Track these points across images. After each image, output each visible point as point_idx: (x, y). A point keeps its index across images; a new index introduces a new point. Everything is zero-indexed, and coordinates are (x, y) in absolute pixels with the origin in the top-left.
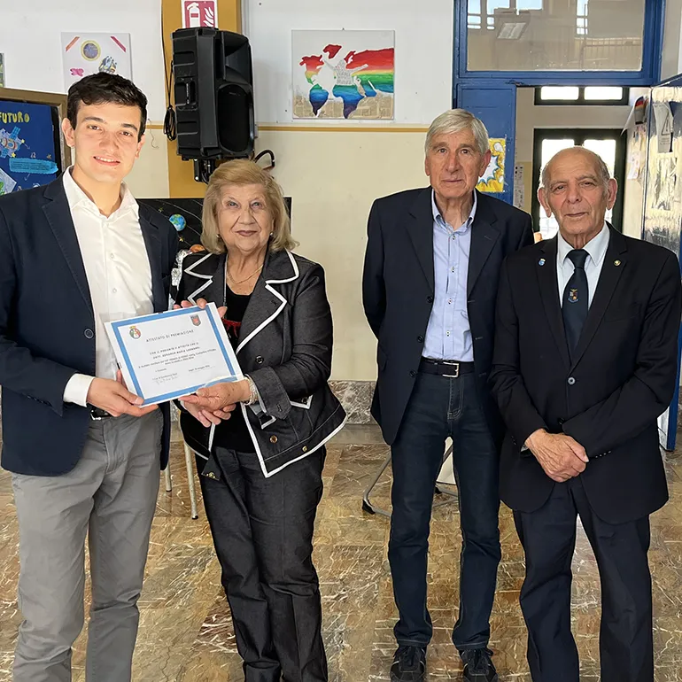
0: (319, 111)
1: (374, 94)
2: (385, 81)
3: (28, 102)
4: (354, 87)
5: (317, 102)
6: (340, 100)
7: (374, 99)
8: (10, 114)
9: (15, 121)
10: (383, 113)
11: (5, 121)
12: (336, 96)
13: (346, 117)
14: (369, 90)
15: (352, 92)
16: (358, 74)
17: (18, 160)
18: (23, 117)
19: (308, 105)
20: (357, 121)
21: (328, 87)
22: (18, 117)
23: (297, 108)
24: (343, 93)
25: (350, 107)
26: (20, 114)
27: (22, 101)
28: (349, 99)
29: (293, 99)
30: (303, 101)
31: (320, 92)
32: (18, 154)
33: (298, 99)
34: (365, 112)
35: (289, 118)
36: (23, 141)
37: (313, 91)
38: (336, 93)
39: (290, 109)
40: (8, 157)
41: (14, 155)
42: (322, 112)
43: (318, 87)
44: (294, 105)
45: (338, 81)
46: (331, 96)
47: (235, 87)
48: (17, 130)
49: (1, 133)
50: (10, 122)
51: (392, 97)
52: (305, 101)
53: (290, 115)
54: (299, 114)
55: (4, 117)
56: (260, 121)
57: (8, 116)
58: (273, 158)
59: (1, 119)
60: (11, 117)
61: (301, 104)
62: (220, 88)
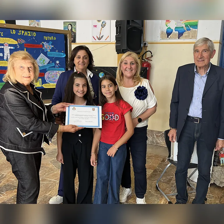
0: (169, 37)
1: (190, 30)
2: (194, 24)
3: (56, 33)
4: (183, 27)
5: (169, 33)
6: (177, 32)
7: (189, 31)
8: (48, 37)
9: (50, 39)
10: (192, 37)
11: (46, 39)
12: (176, 31)
13: (179, 39)
14: (188, 28)
15: (182, 30)
16: (184, 22)
17: (51, 52)
18: (53, 38)
20: (183, 40)
21: (173, 28)
22: (51, 38)
23: (162, 36)
24: (179, 30)
25: (180, 35)
26: (52, 37)
27: (53, 33)
28: (180, 32)
30: (164, 33)
32: (51, 51)
33: (162, 32)
34: (186, 37)
35: (159, 40)
36: (53, 46)
37: (168, 30)
38: (176, 30)
39: (159, 36)
40: (47, 51)
41: (49, 51)
42: (170, 37)
43: (169, 28)
44: (161, 35)
45: (177, 25)
46: (174, 31)
48: (51, 42)
49: (45, 43)
50: (48, 39)
51: (197, 30)
52: (165, 33)
53: (159, 38)
54: (162, 38)
55: (46, 38)
56: (149, 41)
57: (47, 38)
58: (151, 54)
59: (45, 38)
60: (49, 38)
61: (163, 34)
62: (129, 28)
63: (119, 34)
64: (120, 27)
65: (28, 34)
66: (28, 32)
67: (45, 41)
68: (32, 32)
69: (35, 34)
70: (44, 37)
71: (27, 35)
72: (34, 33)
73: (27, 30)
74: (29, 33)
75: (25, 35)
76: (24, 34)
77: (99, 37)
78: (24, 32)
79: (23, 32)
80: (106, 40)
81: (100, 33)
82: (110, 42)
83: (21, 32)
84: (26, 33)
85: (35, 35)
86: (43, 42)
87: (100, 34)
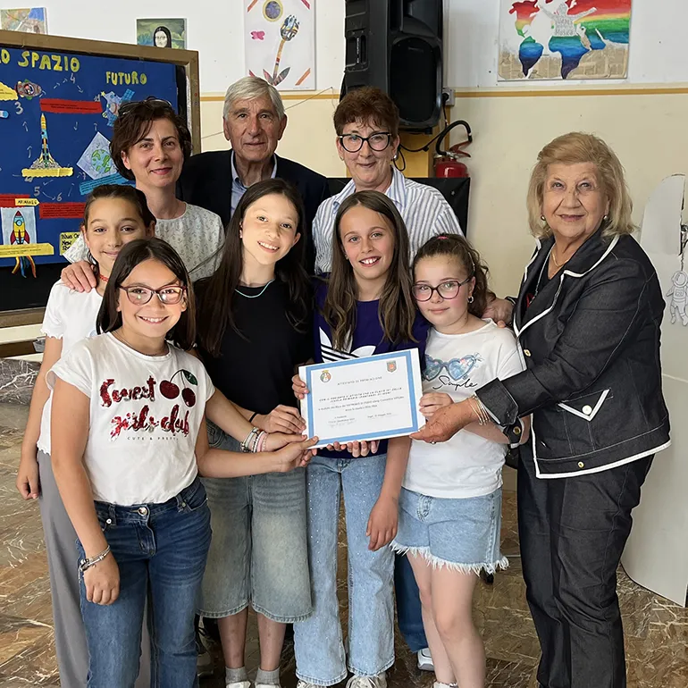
0: (530, 71)
1: (602, 46)
2: (619, 28)
3: (146, 60)
4: (577, 38)
5: (528, 59)
6: (558, 55)
7: (602, 52)
8: (121, 75)
9: (128, 82)
10: (612, 71)
11: (115, 83)
12: (553, 51)
13: (564, 78)
14: (595, 40)
15: (574, 45)
16: (583, 21)
18: (139, 77)
19: (516, 63)
20: (579, 82)
21: (543, 40)
22: (132, 78)
23: (503, 68)
24: (561, 45)
25: (569, 64)
26: (135, 74)
27: (137, 59)
28: (569, 54)
29: (500, 56)
30: (510, 59)
31: (532, 46)
33: (505, 56)
34: (589, 70)
35: (492, 81)
37: (525, 46)
38: (554, 46)
39: (495, 69)
42: (534, 72)
43: (530, 41)
44: (500, 64)
45: (556, 32)
46: (546, 51)
47: (416, 40)
48: (129, 93)
49: (108, 97)
50: (121, 83)
51: (626, 49)
52: (514, 59)
53: (494, 77)
54: (505, 75)
55: (114, 78)
56: (458, 86)
57: (119, 77)
58: (469, 131)
59: (110, 79)
60: (123, 77)
61: (508, 62)
62: (395, 42)
63: (361, 61)
64: (363, 39)
65: (53, 63)
66: (54, 57)
67: (109, 88)
68: (66, 58)
69: (75, 65)
70: (108, 73)
71: (49, 68)
72: (74, 60)
73: (50, 51)
74: (56, 62)
75: (42, 67)
76: (38, 63)
77: (275, 75)
78: (40, 59)
79: (35, 56)
80: (298, 84)
81: (278, 60)
82: (316, 93)
83: (30, 59)
84: (46, 62)
85: (78, 67)
86: (103, 94)
87: (275, 62)
